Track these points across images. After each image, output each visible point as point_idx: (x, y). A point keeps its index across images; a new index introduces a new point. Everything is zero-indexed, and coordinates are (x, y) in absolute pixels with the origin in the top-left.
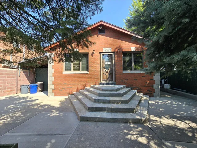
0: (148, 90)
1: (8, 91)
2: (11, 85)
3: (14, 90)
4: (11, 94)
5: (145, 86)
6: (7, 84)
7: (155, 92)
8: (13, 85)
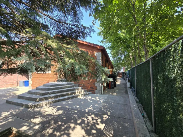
0: (91, 87)
1: (11, 84)
2: (13, 81)
3: (15, 84)
4: (13, 86)
5: (88, 84)
6: (10, 80)
7: (96, 90)
8: (15, 80)
